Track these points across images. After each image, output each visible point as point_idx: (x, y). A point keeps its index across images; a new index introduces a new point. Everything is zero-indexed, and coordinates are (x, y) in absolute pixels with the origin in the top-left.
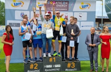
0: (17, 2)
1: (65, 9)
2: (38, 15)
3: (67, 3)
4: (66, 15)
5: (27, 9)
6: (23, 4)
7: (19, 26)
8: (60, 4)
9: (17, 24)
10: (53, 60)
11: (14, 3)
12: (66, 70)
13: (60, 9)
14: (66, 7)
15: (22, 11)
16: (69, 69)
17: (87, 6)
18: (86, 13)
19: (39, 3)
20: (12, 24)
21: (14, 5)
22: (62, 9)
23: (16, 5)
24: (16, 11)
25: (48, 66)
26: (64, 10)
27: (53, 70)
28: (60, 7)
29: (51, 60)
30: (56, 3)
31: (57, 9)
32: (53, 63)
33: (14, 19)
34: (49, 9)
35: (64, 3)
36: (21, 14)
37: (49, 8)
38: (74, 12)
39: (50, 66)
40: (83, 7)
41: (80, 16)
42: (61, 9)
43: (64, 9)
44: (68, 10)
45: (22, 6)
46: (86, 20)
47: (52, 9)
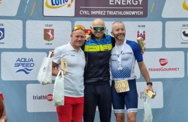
1: (137, 13)
2: (50, 33)
4: (141, 32)
5: (14, 14)
13: (120, 13)
14: (138, 5)
22: (127, 13)
26: (132, 16)
28: (121, 5)
31: (111, 13)
34: (86, 12)
37: (86, 9)
41: (184, 33)
42: (123, 10)
43: (133, 13)
44: (145, 16)
47: (93, 13)
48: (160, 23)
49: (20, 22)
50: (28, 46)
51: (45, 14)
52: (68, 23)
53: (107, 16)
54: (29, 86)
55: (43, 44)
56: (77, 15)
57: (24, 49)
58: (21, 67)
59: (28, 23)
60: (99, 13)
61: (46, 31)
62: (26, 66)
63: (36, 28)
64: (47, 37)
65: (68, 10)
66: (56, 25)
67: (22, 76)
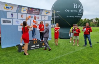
0: (9, 6)
3: (39, 10)
4: (38, 17)
5: (15, 12)
6: (13, 8)
7: (10, 23)
8: (35, 11)
9: (9, 21)
10: (36, 42)
11: (6, 7)
12: (42, 47)
15: (12, 13)
16: (43, 46)
17: (48, 13)
18: (47, 16)
19: (23, 9)
20: (5, 21)
21: (6, 8)
23: (7, 8)
24: (7, 12)
25: (33, 46)
27: (36, 48)
29: (34, 43)
30: (33, 10)
32: (36, 44)
33: (6, 18)
35: (37, 10)
36: (11, 15)
38: (42, 16)
39: (34, 46)
40: (46, 13)
42: (35, 13)
44: (39, 14)
45: (12, 9)
46: (47, 20)
47: (31, 13)
48: (41, 16)
49: (17, 13)
50: (18, 18)
51: (22, 12)
52: (26, 15)
53: (33, 14)
54: (18, 26)
55: (21, 18)
56: (28, 13)
57: (17, 19)
58: (17, 22)
59: (18, 14)
60: (32, 13)
61: (22, 16)
62: (18, 22)
63: (20, 15)
64: (22, 17)
65: (26, 12)
66: (24, 15)
67: (17, 24)
